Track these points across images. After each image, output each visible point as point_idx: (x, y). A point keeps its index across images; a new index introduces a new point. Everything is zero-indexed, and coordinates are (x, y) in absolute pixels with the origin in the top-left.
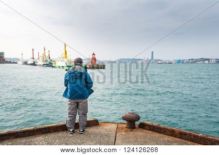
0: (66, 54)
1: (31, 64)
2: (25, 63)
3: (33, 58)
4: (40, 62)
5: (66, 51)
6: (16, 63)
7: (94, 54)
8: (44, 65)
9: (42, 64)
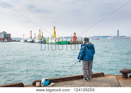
0: (55, 34)
1: (30, 42)
2: (26, 41)
3: (31, 38)
4: (37, 40)
5: (55, 32)
6: (19, 41)
7: (75, 34)
8: (39, 42)
9: (38, 41)
